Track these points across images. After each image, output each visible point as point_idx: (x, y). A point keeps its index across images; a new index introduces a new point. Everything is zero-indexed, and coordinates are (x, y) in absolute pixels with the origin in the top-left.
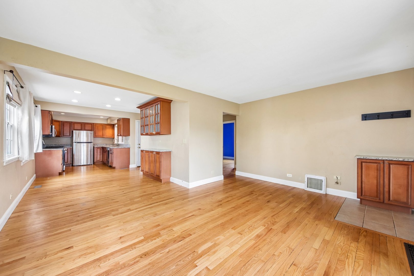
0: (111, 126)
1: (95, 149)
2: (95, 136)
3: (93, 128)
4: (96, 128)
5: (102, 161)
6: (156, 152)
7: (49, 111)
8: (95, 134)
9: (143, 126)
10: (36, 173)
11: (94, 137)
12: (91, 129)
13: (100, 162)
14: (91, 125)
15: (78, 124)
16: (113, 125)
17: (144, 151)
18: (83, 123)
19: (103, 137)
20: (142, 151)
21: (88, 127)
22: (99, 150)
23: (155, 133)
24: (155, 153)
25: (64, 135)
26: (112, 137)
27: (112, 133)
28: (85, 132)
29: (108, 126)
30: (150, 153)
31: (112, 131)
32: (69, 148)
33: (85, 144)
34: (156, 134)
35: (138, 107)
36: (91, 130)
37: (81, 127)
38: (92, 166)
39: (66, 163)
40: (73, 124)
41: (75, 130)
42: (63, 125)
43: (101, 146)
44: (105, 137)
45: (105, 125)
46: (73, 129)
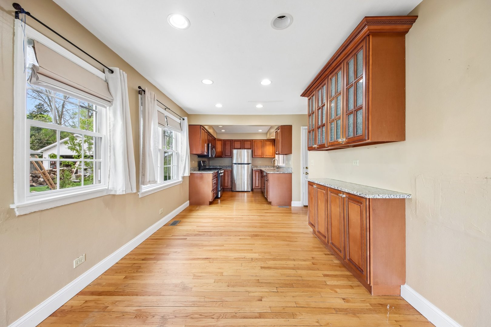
0: (270, 141)
1: (253, 172)
2: (254, 156)
3: (253, 146)
4: (255, 146)
5: (261, 188)
6: (349, 193)
7: (201, 125)
8: (253, 152)
9: (313, 130)
10: (189, 200)
11: (252, 157)
12: (250, 147)
13: (259, 189)
14: (250, 142)
15: (238, 142)
16: (274, 140)
17: (314, 183)
18: (243, 140)
20: (311, 184)
21: (247, 145)
22: (257, 174)
23: (344, 140)
24: (344, 196)
25: (226, 155)
26: (273, 157)
27: (272, 152)
28: (246, 150)
29: (268, 143)
30: (329, 192)
31: (272, 149)
32: (229, 170)
33: (246, 165)
34: (348, 143)
35: (303, 95)
37: (240, 145)
38: (250, 194)
39: (226, 187)
40: (233, 142)
41: (235, 149)
42: (225, 144)
43: (260, 169)
44: (264, 156)
45: (264, 140)
46: (233, 147)
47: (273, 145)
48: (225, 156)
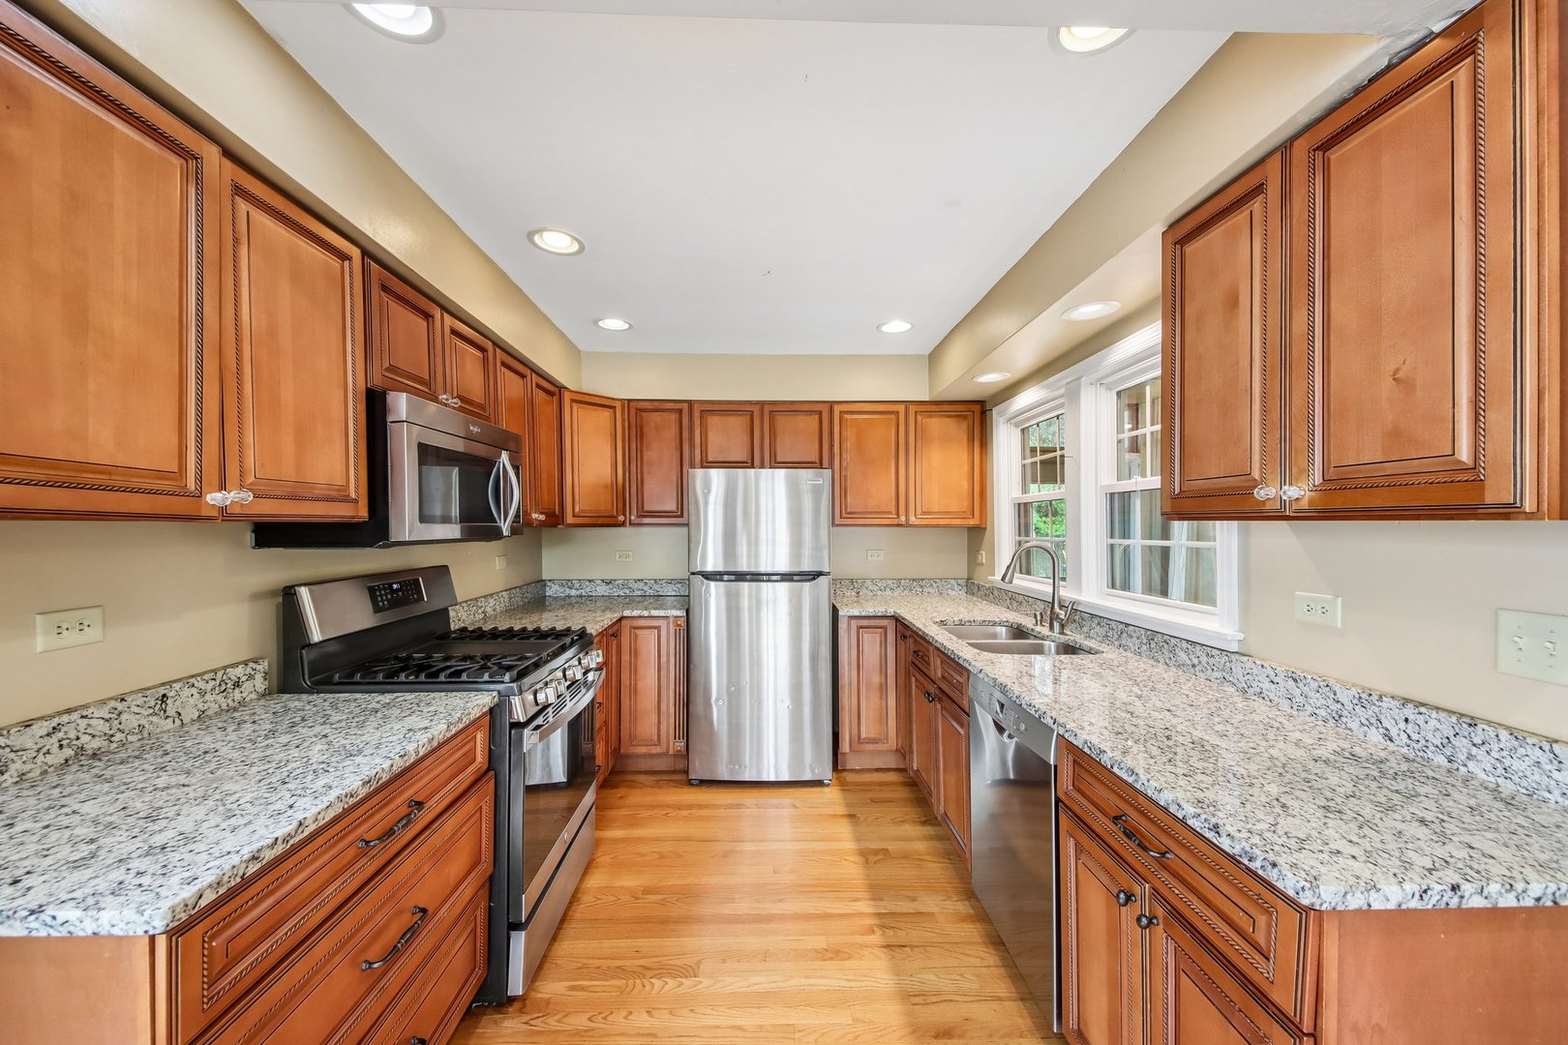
0: (960, 417)
1: (843, 626)
2: (843, 514)
3: (832, 446)
4: (850, 445)
8: (840, 490)
11: (834, 524)
12: (815, 457)
13: (887, 751)
14: (814, 423)
15: (730, 419)
16: (977, 407)
18: (762, 404)
19: (903, 518)
21: (797, 438)
22: (871, 642)
25: (648, 506)
26: (970, 523)
27: (965, 485)
28: (781, 473)
29: (936, 425)
31: (966, 469)
32: (666, 618)
33: (783, 587)
36: (819, 465)
37: (746, 439)
38: (831, 797)
39: (643, 750)
40: (697, 415)
41: (707, 464)
42: (641, 435)
43: (891, 611)
44: (912, 519)
45: (912, 408)
46: (692, 454)
47: (971, 440)
48: (644, 514)
